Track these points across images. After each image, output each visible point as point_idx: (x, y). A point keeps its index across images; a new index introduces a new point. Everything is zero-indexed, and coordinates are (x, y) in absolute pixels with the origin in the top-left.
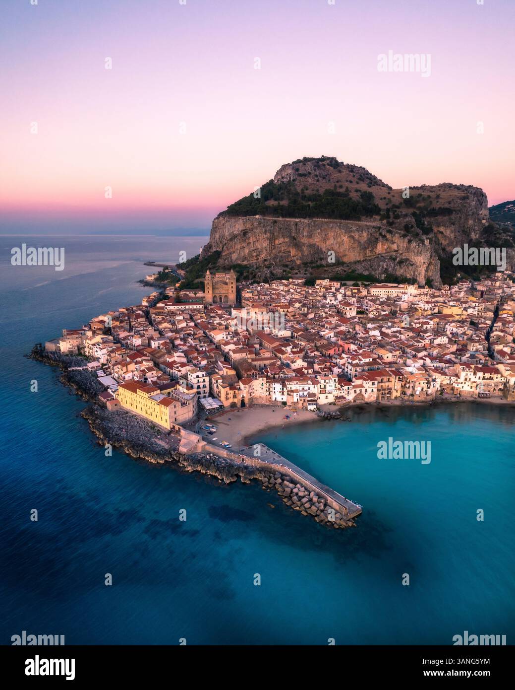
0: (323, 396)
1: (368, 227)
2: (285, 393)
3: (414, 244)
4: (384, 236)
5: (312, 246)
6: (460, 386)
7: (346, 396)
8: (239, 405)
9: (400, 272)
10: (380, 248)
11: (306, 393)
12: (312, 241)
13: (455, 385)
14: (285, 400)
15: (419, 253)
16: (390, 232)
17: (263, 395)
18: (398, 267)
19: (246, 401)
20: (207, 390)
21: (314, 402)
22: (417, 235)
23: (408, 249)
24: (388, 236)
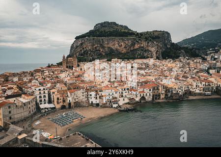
0: (121, 99)
1: (131, 39)
2: (98, 98)
3: (150, 43)
4: (138, 42)
5: (109, 48)
6: (194, 90)
7: (135, 98)
8: (67, 106)
9: (146, 55)
10: (136, 46)
11: (111, 97)
12: (109, 46)
13: (191, 90)
14: (98, 102)
15: (153, 47)
16: (140, 40)
17: (84, 100)
18: (144, 53)
19: (72, 104)
20: (47, 99)
21: (116, 102)
22: (151, 40)
23: (148, 46)
24: (140, 42)
